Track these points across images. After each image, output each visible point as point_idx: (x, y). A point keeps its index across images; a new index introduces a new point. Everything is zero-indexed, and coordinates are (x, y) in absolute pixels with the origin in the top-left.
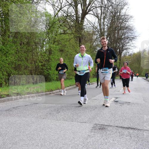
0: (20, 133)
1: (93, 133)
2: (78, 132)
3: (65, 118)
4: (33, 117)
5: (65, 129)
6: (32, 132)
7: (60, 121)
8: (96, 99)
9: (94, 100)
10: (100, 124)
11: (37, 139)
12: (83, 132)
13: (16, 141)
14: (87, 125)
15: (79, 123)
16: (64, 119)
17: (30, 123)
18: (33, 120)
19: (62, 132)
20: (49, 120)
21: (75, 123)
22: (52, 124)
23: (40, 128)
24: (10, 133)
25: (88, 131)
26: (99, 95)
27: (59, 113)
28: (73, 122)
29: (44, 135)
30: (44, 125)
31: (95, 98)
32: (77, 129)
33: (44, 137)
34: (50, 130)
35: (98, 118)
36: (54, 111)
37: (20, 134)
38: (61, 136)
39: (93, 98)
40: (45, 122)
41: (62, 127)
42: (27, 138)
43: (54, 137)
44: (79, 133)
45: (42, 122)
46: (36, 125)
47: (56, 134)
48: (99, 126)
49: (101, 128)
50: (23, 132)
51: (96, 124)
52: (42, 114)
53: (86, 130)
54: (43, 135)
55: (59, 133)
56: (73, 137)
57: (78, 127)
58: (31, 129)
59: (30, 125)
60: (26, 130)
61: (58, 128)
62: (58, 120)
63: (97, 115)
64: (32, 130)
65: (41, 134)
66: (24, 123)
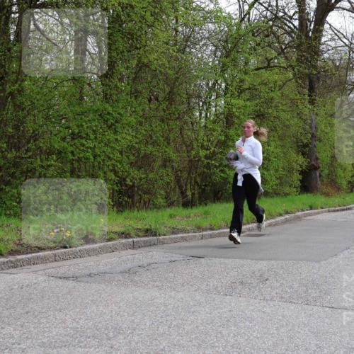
0: (169, 327)
2: (327, 332)
3: (287, 296)
4: (196, 291)
5: (290, 322)
6: (201, 328)
7: (272, 303)
11: (217, 344)
12: (343, 333)
13: (162, 347)
15: (327, 309)
16: (282, 298)
17: (191, 303)
18: (198, 298)
19: (282, 330)
20: (240, 299)
21: (315, 308)
22: (251, 308)
23: (220, 317)
24: (142, 327)
27: (267, 282)
28: (310, 307)
29: (235, 336)
30: (230, 311)
32: (326, 324)
33: (236, 340)
34: (248, 323)
36: (252, 277)
37: (169, 331)
38: (282, 340)
40: (233, 304)
41: (281, 318)
42: (191, 341)
43: (264, 343)
44: (333, 336)
45: (225, 304)
46: (207, 310)
47: (266, 335)
50: (178, 326)
52: (221, 284)
54: (232, 335)
55: (275, 331)
56: (317, 345)
57: (327, 320)
58: (197, 319)
59: (192, 310)
60: (184, 322)
61: (271, 320)
62: (267, 300)
64: (200, 321)
65: (225, 332)
66: (176, 306)
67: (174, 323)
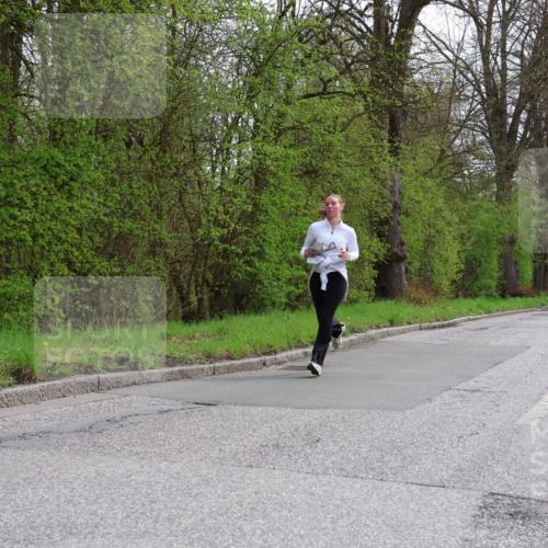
0: (156, 521)
1: (484, 532)
3: (349, 467)
4: (201, 460)
5: (353, 510)
6: (210, 522)
7: (325, 479)
8: (479, 391)
9: (468, 394)
10: (511, 493)
12: (438, 525)
14: (454, 495)
15: (414, 487)
16: (342, 469)
17: (193, 481)
18: (204, 471)
19: (341, 523)
20: (275, 472)
21: (396, 485)
22: (292, 487)
23: (240, 504)
24: (111, 522)
25: (458, 522)
26: (490, 373)
27: (319, 445)
28: (386, 485)
29: (264, 533)
30: (256, 493)
31: (471, 384)
32: (411, 513)
33: (265, 541)
34: (285, 513)
35: (499, 469)
36: (293, 436)
37: (156, 529)
39: (463, 386)
40: (262, 481)
41: (338, 502)
44: (422, 531)
45: (248, 481)
46: (219, 492)
47: (315, 532)
48: (507, 501)
49: (517, 513)
50: (170, 519)
51: (493, 494)
52: (242, 448)
53: (452, 518)
54: (258, 532)
55: (329, 525)
57: (412, 506)
58: (202, 508)
59: (196, 491)
60: (181, 512)
61: (323, 507)
62: (317, 474)
63: (492, 454)
64: (207, 511)
65: (247, 528)
66: (168, 484)
67: (164, 514)
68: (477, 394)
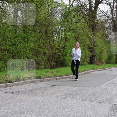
0: (45, 109)
1: (112, 112)
2: (97, 111)
3: (84, 99)
4: (54, 97)
5: (85, 107)
6: (56, 109)
9: (109, 84)
11: (61, 115)
12: (103, 111)
13: (42, 116)
14: (106, 105)
15: (98, 103)
17: (53, 101)
18: (55, 99)
19: (83, 110)
20: (69, 100)
21: (94, 102)
22: (73, 103)
23: (62, 106)
25: (107, 110)
26: (113, 79)
27: (78, 94)
28: (92, 102)
30: (65, 104)
31: (110, 82)
32: (97, 108)
33: (67, 114)
34: (71, 108)
36: (73, 92)
37: (45, 111)
38: (83, 113)
39: (108, 82)
40: (67, 102)
41: (82, 106)
42: (52, 114)
43: (77, 114)
44: (100, 112)
45: (64, 101)
46: (58, 103)
47: (78, 112)
52: (62, 95)
53: (106, 109)
54: (66, 112)
55: (80, 111)
56: (94, 115)
58: (54, 107)
59: (53, 103)
60: (50, 108)
61: (79, 107)
62: (78, 100)
65: (64, 111)
66: (47, 102)
67: (47, 108)
68: (111, 84)
